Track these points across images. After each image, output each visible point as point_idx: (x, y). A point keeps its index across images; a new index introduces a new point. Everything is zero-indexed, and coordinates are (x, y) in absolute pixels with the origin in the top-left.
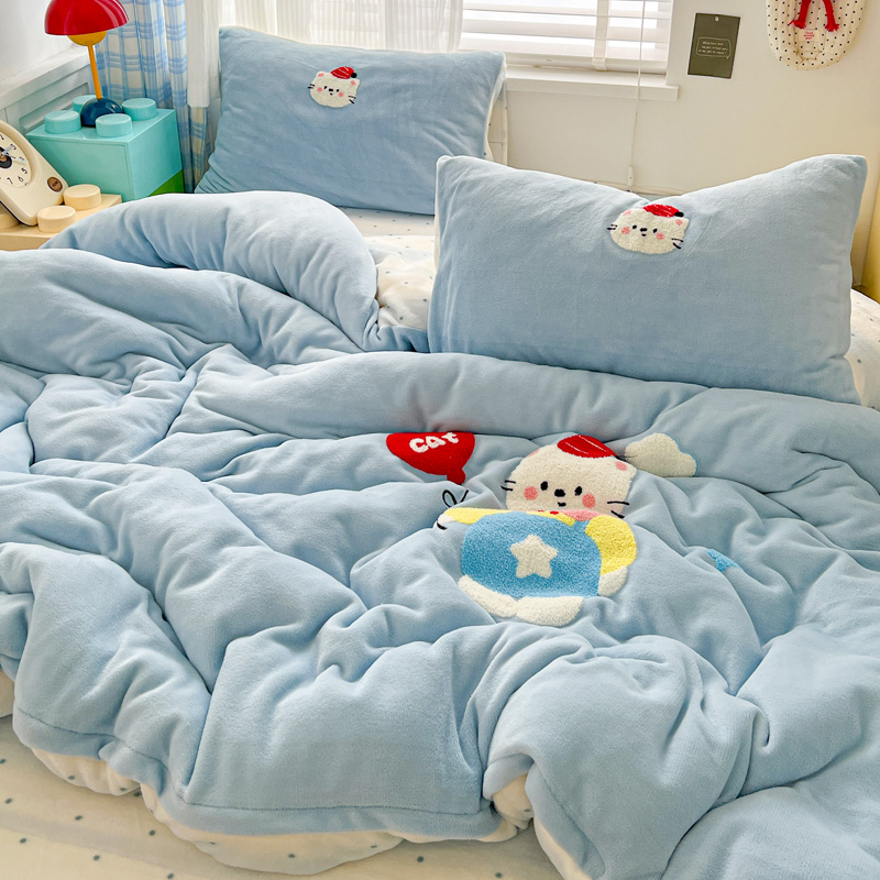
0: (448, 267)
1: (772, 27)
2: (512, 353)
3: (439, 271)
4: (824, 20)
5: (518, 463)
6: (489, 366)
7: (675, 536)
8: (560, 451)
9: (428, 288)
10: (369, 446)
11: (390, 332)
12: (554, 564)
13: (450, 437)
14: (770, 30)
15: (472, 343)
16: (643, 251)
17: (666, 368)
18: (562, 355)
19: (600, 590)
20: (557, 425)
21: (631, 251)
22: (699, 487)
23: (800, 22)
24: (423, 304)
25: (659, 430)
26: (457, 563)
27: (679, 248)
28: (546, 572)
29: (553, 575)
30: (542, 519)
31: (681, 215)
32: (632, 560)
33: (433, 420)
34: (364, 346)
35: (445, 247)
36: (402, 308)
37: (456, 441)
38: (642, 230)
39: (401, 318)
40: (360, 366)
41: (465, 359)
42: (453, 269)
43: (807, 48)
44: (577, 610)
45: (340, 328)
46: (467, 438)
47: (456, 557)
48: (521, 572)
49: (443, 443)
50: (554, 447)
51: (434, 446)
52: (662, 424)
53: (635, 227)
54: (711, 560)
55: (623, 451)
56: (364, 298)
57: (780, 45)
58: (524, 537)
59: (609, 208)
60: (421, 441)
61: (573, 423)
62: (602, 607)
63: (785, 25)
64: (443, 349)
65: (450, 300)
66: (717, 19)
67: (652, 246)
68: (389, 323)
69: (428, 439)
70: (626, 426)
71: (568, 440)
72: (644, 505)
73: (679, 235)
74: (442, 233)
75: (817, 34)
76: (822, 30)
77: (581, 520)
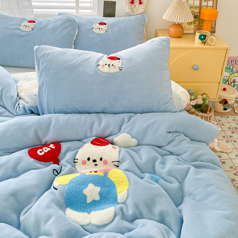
0: (43, 83)
1: (125, 4)
2: (69, 111)
3: (39, 85)
4: (138, 2)
5: (78, 152)
6: (62, 117)
7: (138, 171)
8: (92, 145)
9: (36, 91)
10: (21, 157)
11: (24, 108)
12: (100, 194)
13: (52, 146)
14: (124, 5)
15: (54, 109)
16: (110, 72)
17: (121, 109)
18: (86, 109)
19: (119, 201)
20: (89, 135)
21: (106, 73)
22: (139, 150)
23: (132, 2)
24: (35, 97)
25: (124, 132)
26: (64, 204)
27: (121, 70)
28: (97, 198)
29: (100, 198)
30: (92, 176)
31: (119, 59)
32: (128, 186)
33: (44, 140)
34: (15, 114)
35: (40, 77)
36: (27, 99)
37: (54, 147)
38: (109, 65)
39: (28, 103)
40: (15, 125)
41: (53, 116)
42: (44, 84)
43: (135, 10)
44: (113, 214)
45: (5, 108)
46: (58, 145)
47: (63, 201)
48: (89, 201)
49: (49, 149)
50: (90, 143)
51: (46, 151)
52: (125, 129)
53: (106, 64)
54: (152, 179)
55: (113, 141)
56: (13, 97)
57: (128, 9)
58: (87, 186)
59: (96, 59)
60: (41, 150)
61: (94, 133)
62: (122, 209)
63: (128, 3)
64: (45, 113)
65: (45, 95)
66: (110, 2)
67: (113, 70)
68: (23, 104)
69: (44, 148)
70: (112, 131)
71: (94, 140)
72: (125, 161)
73: (120, 66)
74: (39, 72)
75: (137, 6)
76: (138, 4)
77: (106, 173)
